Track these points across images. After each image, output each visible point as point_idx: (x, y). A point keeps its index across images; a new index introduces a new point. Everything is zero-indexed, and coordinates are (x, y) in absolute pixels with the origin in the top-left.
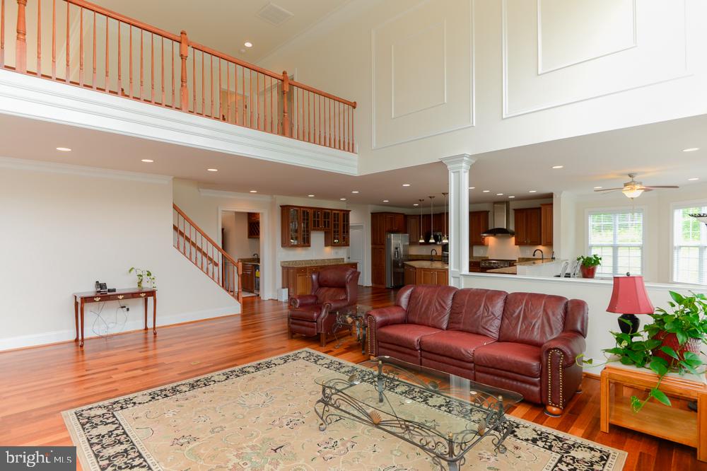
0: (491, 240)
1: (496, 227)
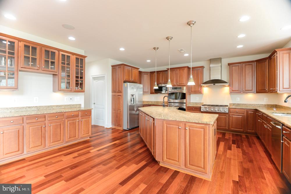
0: (206, 90)
1: (211, 79)
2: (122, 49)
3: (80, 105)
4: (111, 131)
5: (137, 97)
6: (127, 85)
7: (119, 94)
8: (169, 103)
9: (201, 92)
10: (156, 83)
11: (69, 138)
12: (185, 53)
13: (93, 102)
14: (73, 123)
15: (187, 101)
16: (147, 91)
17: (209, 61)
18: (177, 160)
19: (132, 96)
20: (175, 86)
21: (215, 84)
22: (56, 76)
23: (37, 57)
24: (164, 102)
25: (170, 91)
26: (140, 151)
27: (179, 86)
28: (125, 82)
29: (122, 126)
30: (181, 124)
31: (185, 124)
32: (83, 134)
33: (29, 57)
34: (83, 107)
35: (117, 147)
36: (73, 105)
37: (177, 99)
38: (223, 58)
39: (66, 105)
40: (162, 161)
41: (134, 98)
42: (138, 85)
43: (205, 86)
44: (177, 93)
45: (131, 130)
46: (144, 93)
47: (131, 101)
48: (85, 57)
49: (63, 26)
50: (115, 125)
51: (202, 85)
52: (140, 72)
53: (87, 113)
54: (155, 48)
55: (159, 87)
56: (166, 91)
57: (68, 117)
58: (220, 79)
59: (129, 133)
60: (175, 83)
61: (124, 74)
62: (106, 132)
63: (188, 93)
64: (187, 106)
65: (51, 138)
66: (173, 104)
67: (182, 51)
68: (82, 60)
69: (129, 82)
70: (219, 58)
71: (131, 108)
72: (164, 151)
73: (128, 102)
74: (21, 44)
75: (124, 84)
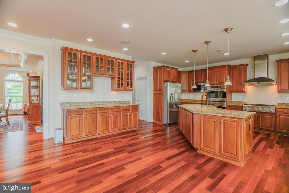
2: (164, 54)
3: (129, 101)
4: (152, 125)
5: (176, 95)
6: (167, 85)
7: (160, 92)
8: (208, 101)
9: (244, 91)
10: (194, 83)
11: (124, 127)
12: (225, 52)
13: (137, 100)
14: (126, 115)
15: (228, 100)
16: (186, 90)
17: (254, 58)
18: (213, 148)
19: (172, 94)
20: (215, 85)
21: (259, 83)
22: (114, 79)
23: (103, 65)
24: (202, 100)
25: (209, 89)
26: (180, 141)
27: (219, 84)
28: (165, 82)
29: (162, 121)
30: (217, 118)
31: (220, 118)
32: (132, 124)
33: (99, 66)
34: (131, 103)
35: (160, 136)
36: (124, 101)
37: (218, 98)
38: (270, 55)
39: (119, 101)
40: (199, 149)
41: (173, 96)
42: (177, 84)
43: (249, 84)
44: (218, 91)
45: (170, 125)
46: (183, 91)
47: (171, 99)
48: (134, 62)
49: (122, 42)
50: (156, 120)
51: (244, 83)
52: (179, 72)
53: (135, 108)
54: (194, 50)
55: (197, 86)
56: (205, 89)
57: (123, 110)
58: (266, 77)
59: (168, 128)
60: (214, 82)
61: (164, 75)
62: (148, 125)
63: (229, 91)
64: (227, 104)
65: (112, 125)
66: (212, 102)
67: (221, 51)
68: (131, 65)
69: (169, 81)
70: (265, 55)
71: (171, 106)
72: (201, 139)
73: (167, 100)
74: (94, 57)
75: (164, 83)
